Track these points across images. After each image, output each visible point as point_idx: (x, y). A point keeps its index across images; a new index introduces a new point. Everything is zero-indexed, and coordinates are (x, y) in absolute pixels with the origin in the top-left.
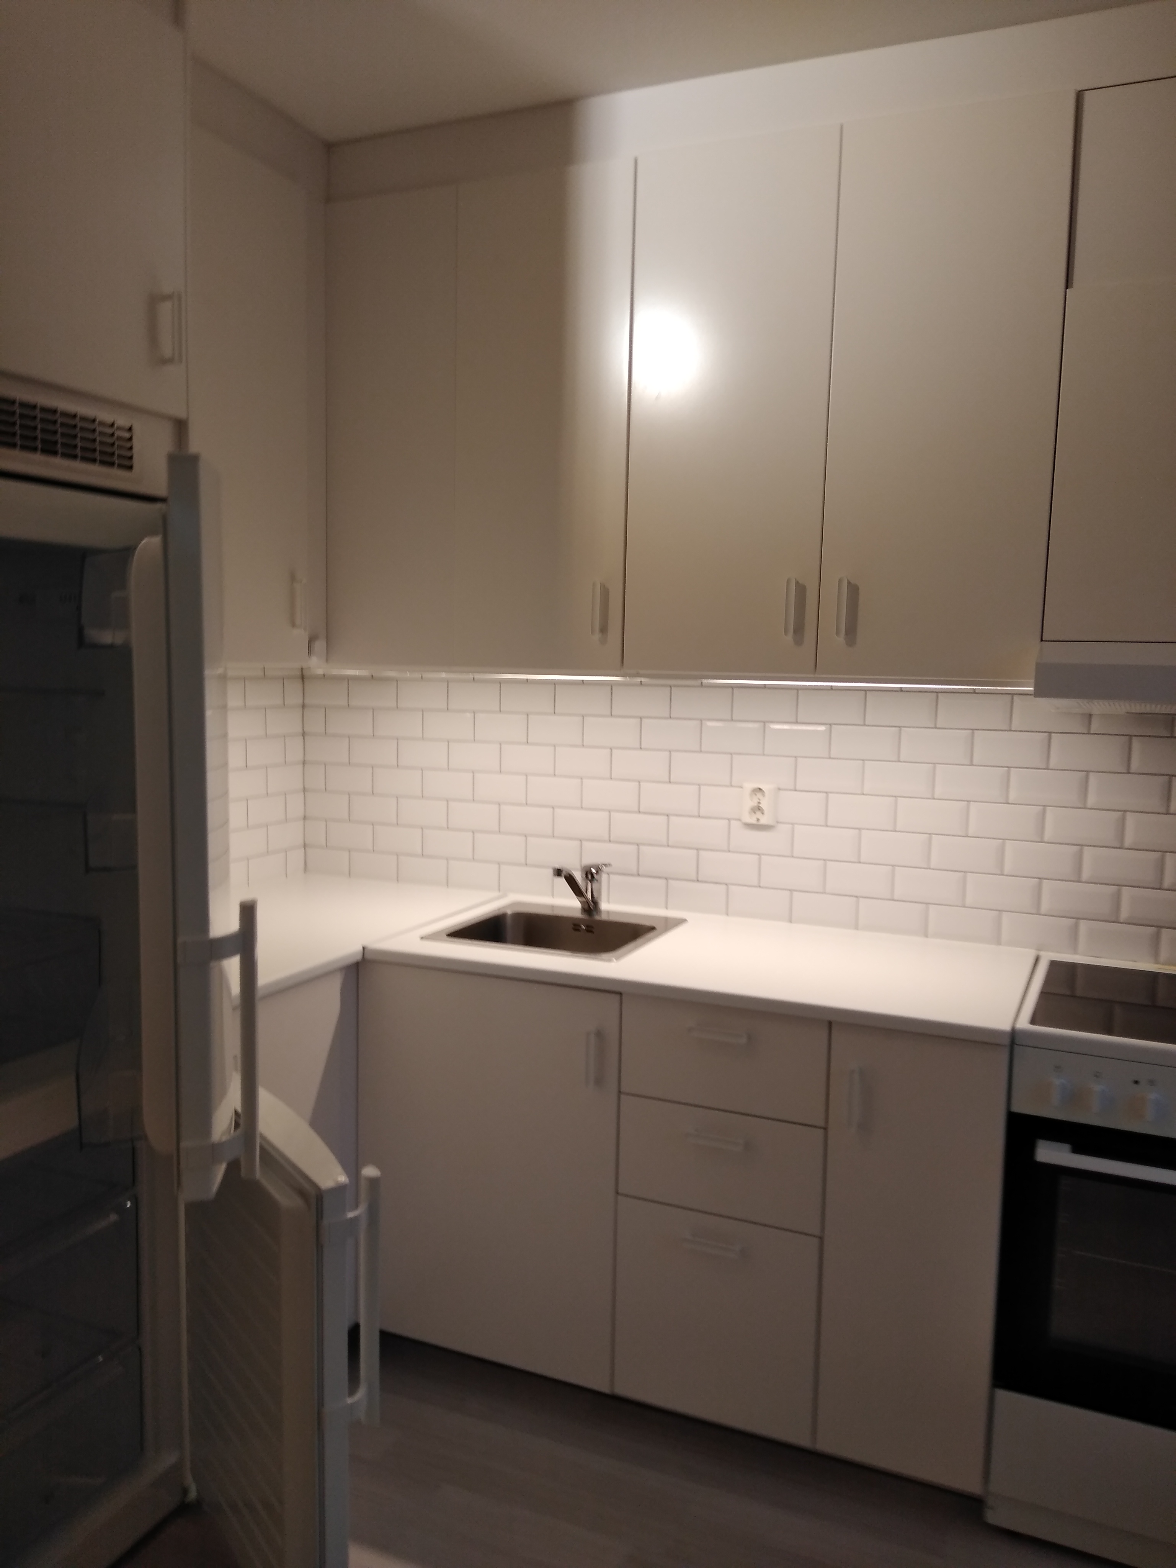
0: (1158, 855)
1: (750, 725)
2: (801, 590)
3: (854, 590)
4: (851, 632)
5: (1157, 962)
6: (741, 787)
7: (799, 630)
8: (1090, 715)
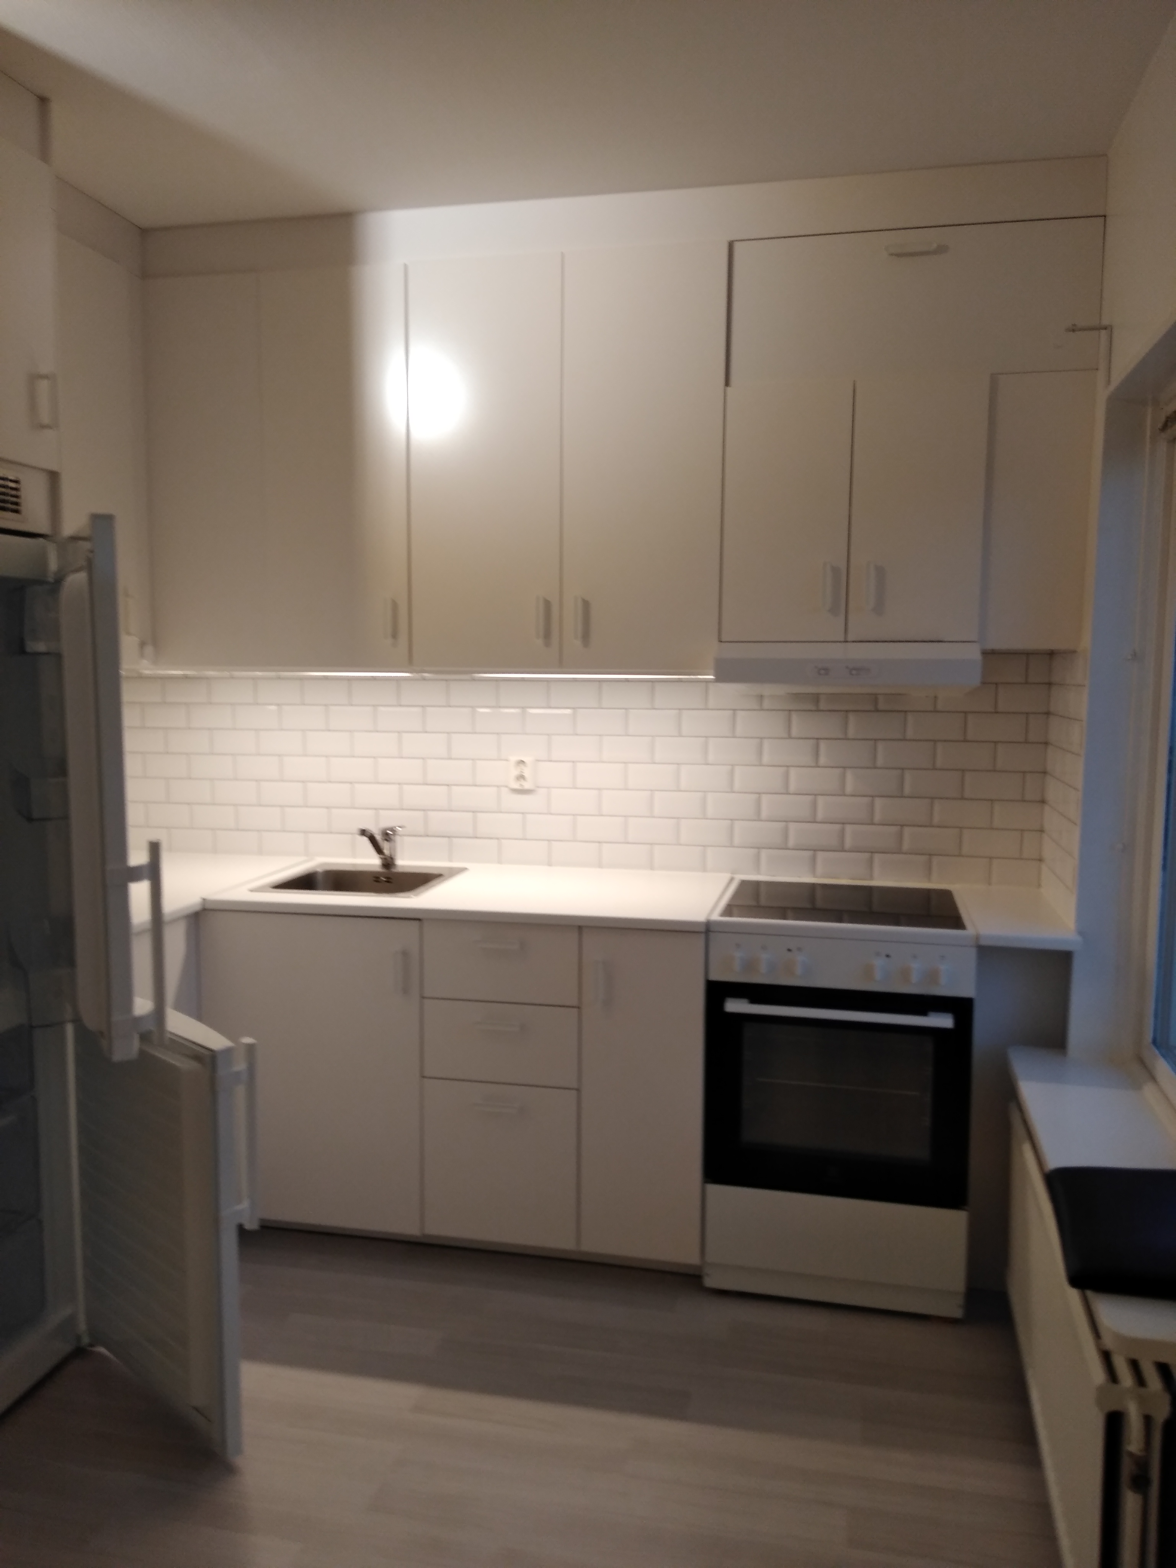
0: (810, 798)
1: (512, 710)
2: (548, 604)
3: (586, 604)
4: (586, 636)
5: (815, 876)
6: (507, 760)
7: (547, 635)
8: (762, 696)
